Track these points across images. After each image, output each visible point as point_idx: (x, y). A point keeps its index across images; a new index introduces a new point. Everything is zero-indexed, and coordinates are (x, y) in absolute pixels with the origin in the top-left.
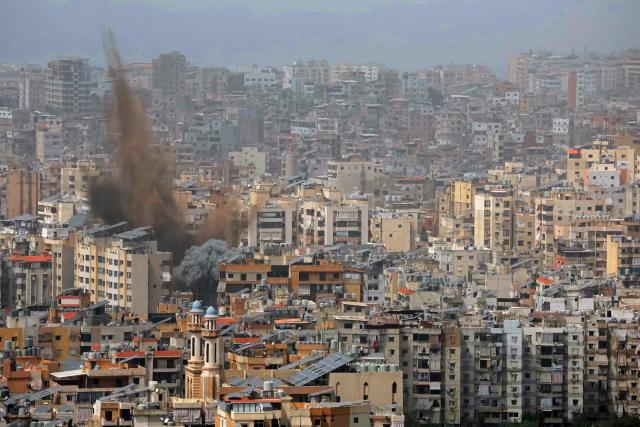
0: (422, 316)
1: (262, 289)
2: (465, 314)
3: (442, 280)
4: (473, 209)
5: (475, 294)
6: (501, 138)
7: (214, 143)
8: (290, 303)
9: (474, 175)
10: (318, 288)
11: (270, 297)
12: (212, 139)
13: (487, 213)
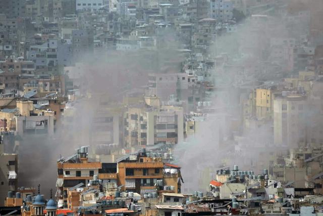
0: (231, 205)
1: (94, 184)
2: (267, 202)
3: (246, 173)
4: (272, 111)
5: (276, 185)
6: (295, 50)
7: (51, 59)
8: (119, 195)
9: (272, 83)
10: (142, 182)
11: (101, 190)
12: (49, 56)
13: (284, 115)
